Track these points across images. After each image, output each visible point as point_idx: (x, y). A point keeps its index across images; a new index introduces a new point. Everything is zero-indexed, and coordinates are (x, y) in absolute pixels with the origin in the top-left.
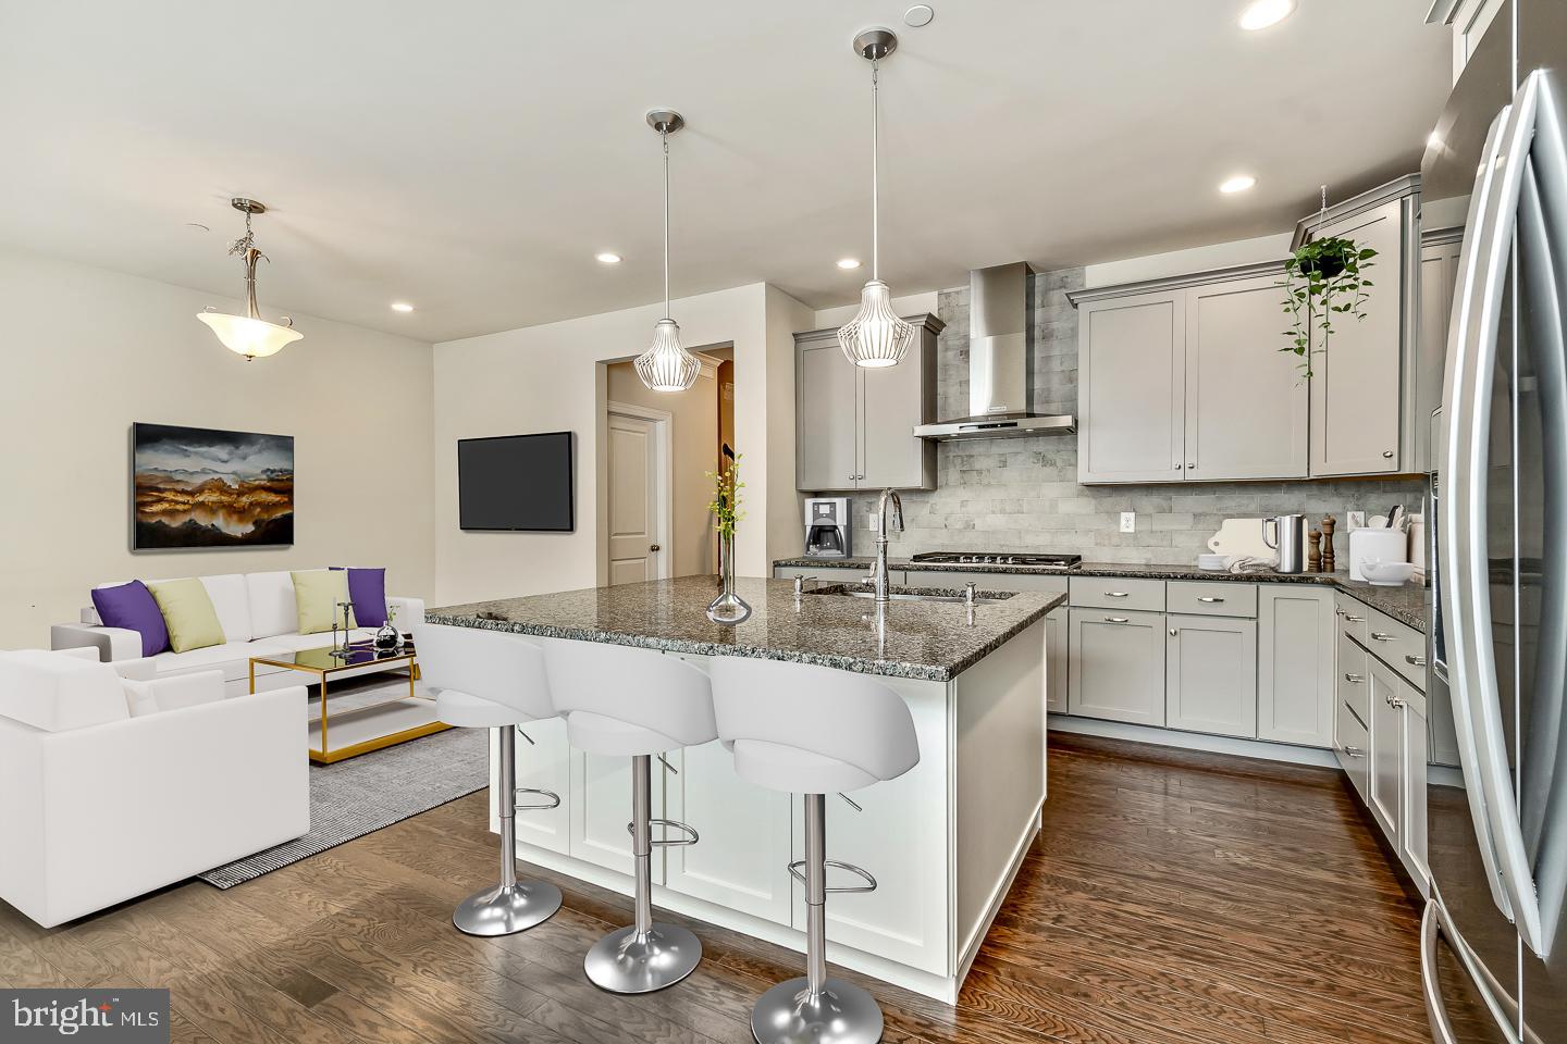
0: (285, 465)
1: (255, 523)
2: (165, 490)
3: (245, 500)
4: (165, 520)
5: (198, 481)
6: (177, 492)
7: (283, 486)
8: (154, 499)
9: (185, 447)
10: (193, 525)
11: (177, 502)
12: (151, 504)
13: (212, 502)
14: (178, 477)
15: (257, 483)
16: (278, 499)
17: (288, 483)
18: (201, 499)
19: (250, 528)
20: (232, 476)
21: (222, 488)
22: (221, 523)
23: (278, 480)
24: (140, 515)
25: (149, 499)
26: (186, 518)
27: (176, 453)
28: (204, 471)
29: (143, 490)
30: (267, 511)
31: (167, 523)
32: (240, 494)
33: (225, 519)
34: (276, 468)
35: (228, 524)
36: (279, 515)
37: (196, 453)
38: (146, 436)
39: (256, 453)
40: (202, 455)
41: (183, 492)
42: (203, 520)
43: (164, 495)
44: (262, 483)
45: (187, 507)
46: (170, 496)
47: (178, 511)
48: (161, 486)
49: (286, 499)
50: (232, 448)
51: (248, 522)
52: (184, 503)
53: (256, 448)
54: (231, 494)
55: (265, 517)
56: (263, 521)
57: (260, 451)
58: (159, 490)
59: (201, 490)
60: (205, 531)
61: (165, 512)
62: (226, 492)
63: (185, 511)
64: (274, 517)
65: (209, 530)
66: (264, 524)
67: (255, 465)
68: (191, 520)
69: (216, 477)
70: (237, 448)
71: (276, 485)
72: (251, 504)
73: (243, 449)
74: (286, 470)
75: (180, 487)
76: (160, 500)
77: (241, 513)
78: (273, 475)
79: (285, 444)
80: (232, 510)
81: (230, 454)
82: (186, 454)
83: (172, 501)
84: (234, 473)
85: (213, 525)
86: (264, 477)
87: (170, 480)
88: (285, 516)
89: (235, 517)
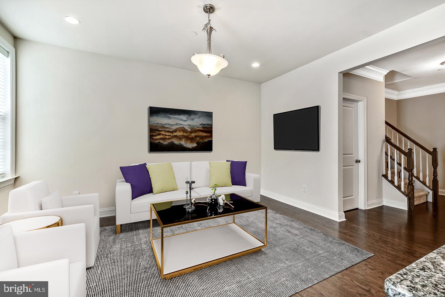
0: (209, 122)
1: (197, 143)
2: (161, 131)
3: (193, 135)
4: (161, 142)
5: (174, 128)
6: (166, 131)
7: (208, 130)
8: (157, 134)
9: (169, 115)
10: (172, 143)
11: (166, 135)
12: (156, 136)
13: (180, 135)
14: (167, 126)
15: (198, 129)
16: (206, 135)
17: (211, 129)
18: (175, 134)
19: (195, 145)
20: (188, 126)
21: (184, 130)
22: (183, 142)
23: (206, 128)
24: (151, 140)
25: (155, 134)
26: (170, 141)
27: (166, 117)
28: (177, 124)
29: (153, 131)
30: (202, 139)
31: (162, 142)
32: (191, 132)
33: (185, 141)
34: (206, 123)
35: (186, 143)
36: (206, 140)
37: (174, 118)
38: (154, 111)
39: (197, 118)
40: (176, 118)
41: (168, 132)
42: (176, 142)
43: (161, 133)
44: (200, 129)
45: (170, 137)
46: (163, 133)
47: (166, 138)
48: (160, 129)
49: (210, 135)
50: (188, 116)
51: (194, 143)
52: (169, 136)
53: (197, 116)
54: (187, 133)
55: (201, 141)
56: (200, 142)
57: (199, 117)
58: (159, 131)
59: (175, 131)
60: (177, 146)
61: (161, 139)
62: (185, 132)
63: (169, 139)
64: (205, 141)
65: (179, 145)
66: (201, 144)
67: (197, 122)
68: (171, 142)
69: (181, 126)
70: (190, 116)
71: (205, 129)
72: (195, 136)
73: (192, 116)
74: (209, 124)
75: (167, 130)
76: (159, 134)
77: (192, 140)
78: (204, 126)
79: (209, 115)
80: (187, 138)
81: (187, 118)
82: (170, 118)
83: (164, 135)
84: (189, 125)
85: (180, 144)
86: (201, 126)
87: (163, 127)
88: (209, 141)
89: (189, 141)
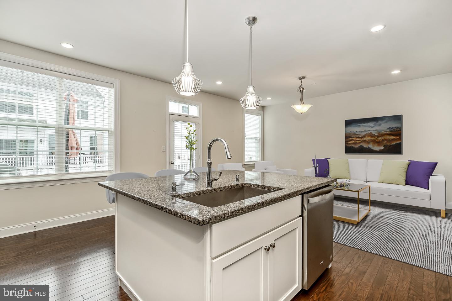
0: (398, 125)
1: (384, 146)
2: (353, 137)
3: (380, 139)
4: (353, 146)
5: (363, 134)
6: (357, 137)
7: (398, 133)
8: (350, 140)
9: (359, 125)
10: (362, 147)
11: (357, 140)
12: (349, 141)
13: (368, 140)
14: (357, 133)
15: (385, 133)
16: (394, 138)
17: (400, 132)
18: (364, 139)
19: (382, 148)
20: (375, 131)
21: (371, 135)
22: (371, 146)
23: (394, 131)
24: (346, 144)
25: (349, 140)
26: (360, 145)
27: (357, 126)
28: (365, 131)
29: (348, 137)
30: (389, 142)
31: (354, 146)
32: (378, 137)
33: (372, 145)
34: (393, 127)
35: (374, 147)
36: (395, 143)
37: (363, 126)
38: (348, 123)
39: (385, 123)
40: (365, 126)
41: (359, 137)
42: (365, 145)
43: (353, 139)
44: (387, 132)
45: (360, 142)
46: (355, 139)
47: (357, 143)
48: (352, 136)
49: (398, 138)
50: (375, 122)
51: (381, 146)
52: (359, 141)
53: (384, 121)
54: (375, 137)
55: (389, 144)
56: (388, 145)
57: (386, 122)
58: (351, 137)
59: (364, 137)
60: (366, 149)
61: (353, 143)
62: (373, 136)
63: (359, 143)
64: (392, 144)
65: (367, 148)
66: (388, 147)
67: (384, 127)
68: (361, 146)
69: (369, 132)
70: (377, 122)
71: (393, 133)
72: (383, 140)
73: (380, 122)
74: (398, 127)
75: (358, 136)
76: (352, 140)
77: (379, 143)
78: (392, 130)
79: (399, 118)
80: (375, 142)
81: (375, 124)
82: (359, 126)
83: (355, 140)
84: (376, 130)
85: (368, 147)
86: (388, 130)
87: (355, 134)
88: (397, 144)
89: (376, 144)
